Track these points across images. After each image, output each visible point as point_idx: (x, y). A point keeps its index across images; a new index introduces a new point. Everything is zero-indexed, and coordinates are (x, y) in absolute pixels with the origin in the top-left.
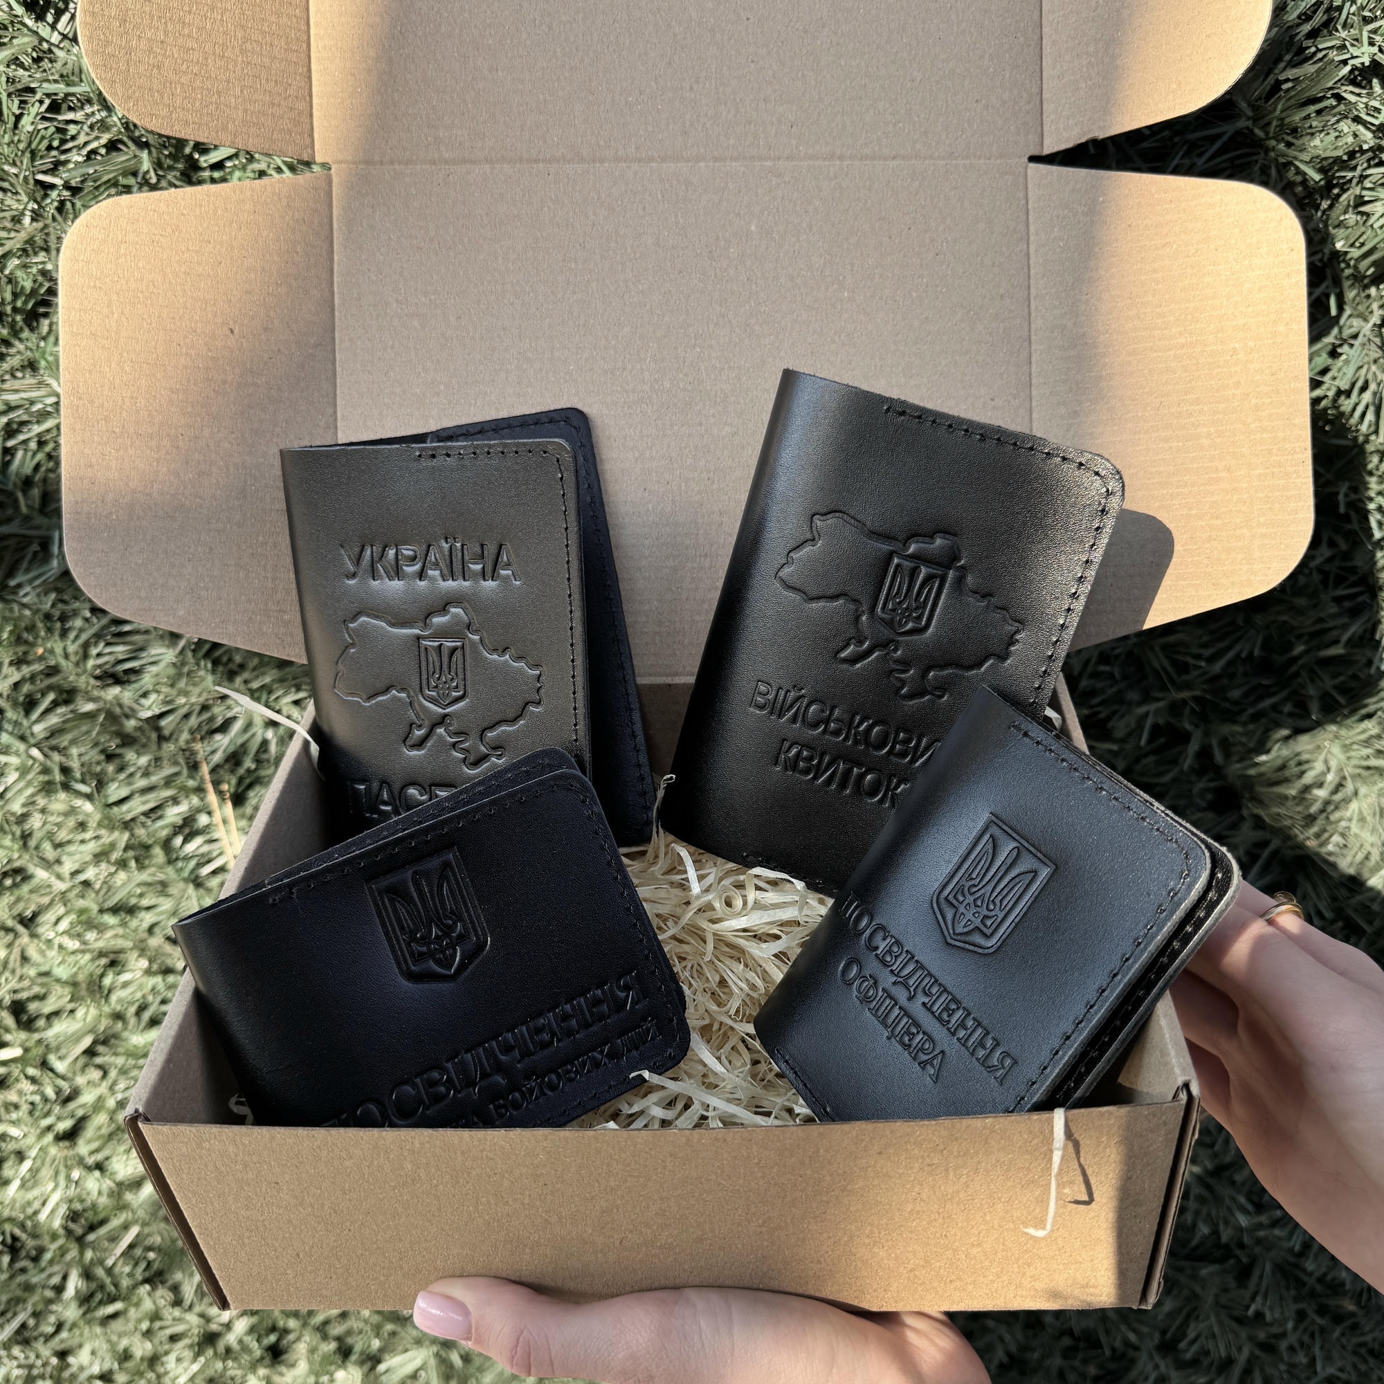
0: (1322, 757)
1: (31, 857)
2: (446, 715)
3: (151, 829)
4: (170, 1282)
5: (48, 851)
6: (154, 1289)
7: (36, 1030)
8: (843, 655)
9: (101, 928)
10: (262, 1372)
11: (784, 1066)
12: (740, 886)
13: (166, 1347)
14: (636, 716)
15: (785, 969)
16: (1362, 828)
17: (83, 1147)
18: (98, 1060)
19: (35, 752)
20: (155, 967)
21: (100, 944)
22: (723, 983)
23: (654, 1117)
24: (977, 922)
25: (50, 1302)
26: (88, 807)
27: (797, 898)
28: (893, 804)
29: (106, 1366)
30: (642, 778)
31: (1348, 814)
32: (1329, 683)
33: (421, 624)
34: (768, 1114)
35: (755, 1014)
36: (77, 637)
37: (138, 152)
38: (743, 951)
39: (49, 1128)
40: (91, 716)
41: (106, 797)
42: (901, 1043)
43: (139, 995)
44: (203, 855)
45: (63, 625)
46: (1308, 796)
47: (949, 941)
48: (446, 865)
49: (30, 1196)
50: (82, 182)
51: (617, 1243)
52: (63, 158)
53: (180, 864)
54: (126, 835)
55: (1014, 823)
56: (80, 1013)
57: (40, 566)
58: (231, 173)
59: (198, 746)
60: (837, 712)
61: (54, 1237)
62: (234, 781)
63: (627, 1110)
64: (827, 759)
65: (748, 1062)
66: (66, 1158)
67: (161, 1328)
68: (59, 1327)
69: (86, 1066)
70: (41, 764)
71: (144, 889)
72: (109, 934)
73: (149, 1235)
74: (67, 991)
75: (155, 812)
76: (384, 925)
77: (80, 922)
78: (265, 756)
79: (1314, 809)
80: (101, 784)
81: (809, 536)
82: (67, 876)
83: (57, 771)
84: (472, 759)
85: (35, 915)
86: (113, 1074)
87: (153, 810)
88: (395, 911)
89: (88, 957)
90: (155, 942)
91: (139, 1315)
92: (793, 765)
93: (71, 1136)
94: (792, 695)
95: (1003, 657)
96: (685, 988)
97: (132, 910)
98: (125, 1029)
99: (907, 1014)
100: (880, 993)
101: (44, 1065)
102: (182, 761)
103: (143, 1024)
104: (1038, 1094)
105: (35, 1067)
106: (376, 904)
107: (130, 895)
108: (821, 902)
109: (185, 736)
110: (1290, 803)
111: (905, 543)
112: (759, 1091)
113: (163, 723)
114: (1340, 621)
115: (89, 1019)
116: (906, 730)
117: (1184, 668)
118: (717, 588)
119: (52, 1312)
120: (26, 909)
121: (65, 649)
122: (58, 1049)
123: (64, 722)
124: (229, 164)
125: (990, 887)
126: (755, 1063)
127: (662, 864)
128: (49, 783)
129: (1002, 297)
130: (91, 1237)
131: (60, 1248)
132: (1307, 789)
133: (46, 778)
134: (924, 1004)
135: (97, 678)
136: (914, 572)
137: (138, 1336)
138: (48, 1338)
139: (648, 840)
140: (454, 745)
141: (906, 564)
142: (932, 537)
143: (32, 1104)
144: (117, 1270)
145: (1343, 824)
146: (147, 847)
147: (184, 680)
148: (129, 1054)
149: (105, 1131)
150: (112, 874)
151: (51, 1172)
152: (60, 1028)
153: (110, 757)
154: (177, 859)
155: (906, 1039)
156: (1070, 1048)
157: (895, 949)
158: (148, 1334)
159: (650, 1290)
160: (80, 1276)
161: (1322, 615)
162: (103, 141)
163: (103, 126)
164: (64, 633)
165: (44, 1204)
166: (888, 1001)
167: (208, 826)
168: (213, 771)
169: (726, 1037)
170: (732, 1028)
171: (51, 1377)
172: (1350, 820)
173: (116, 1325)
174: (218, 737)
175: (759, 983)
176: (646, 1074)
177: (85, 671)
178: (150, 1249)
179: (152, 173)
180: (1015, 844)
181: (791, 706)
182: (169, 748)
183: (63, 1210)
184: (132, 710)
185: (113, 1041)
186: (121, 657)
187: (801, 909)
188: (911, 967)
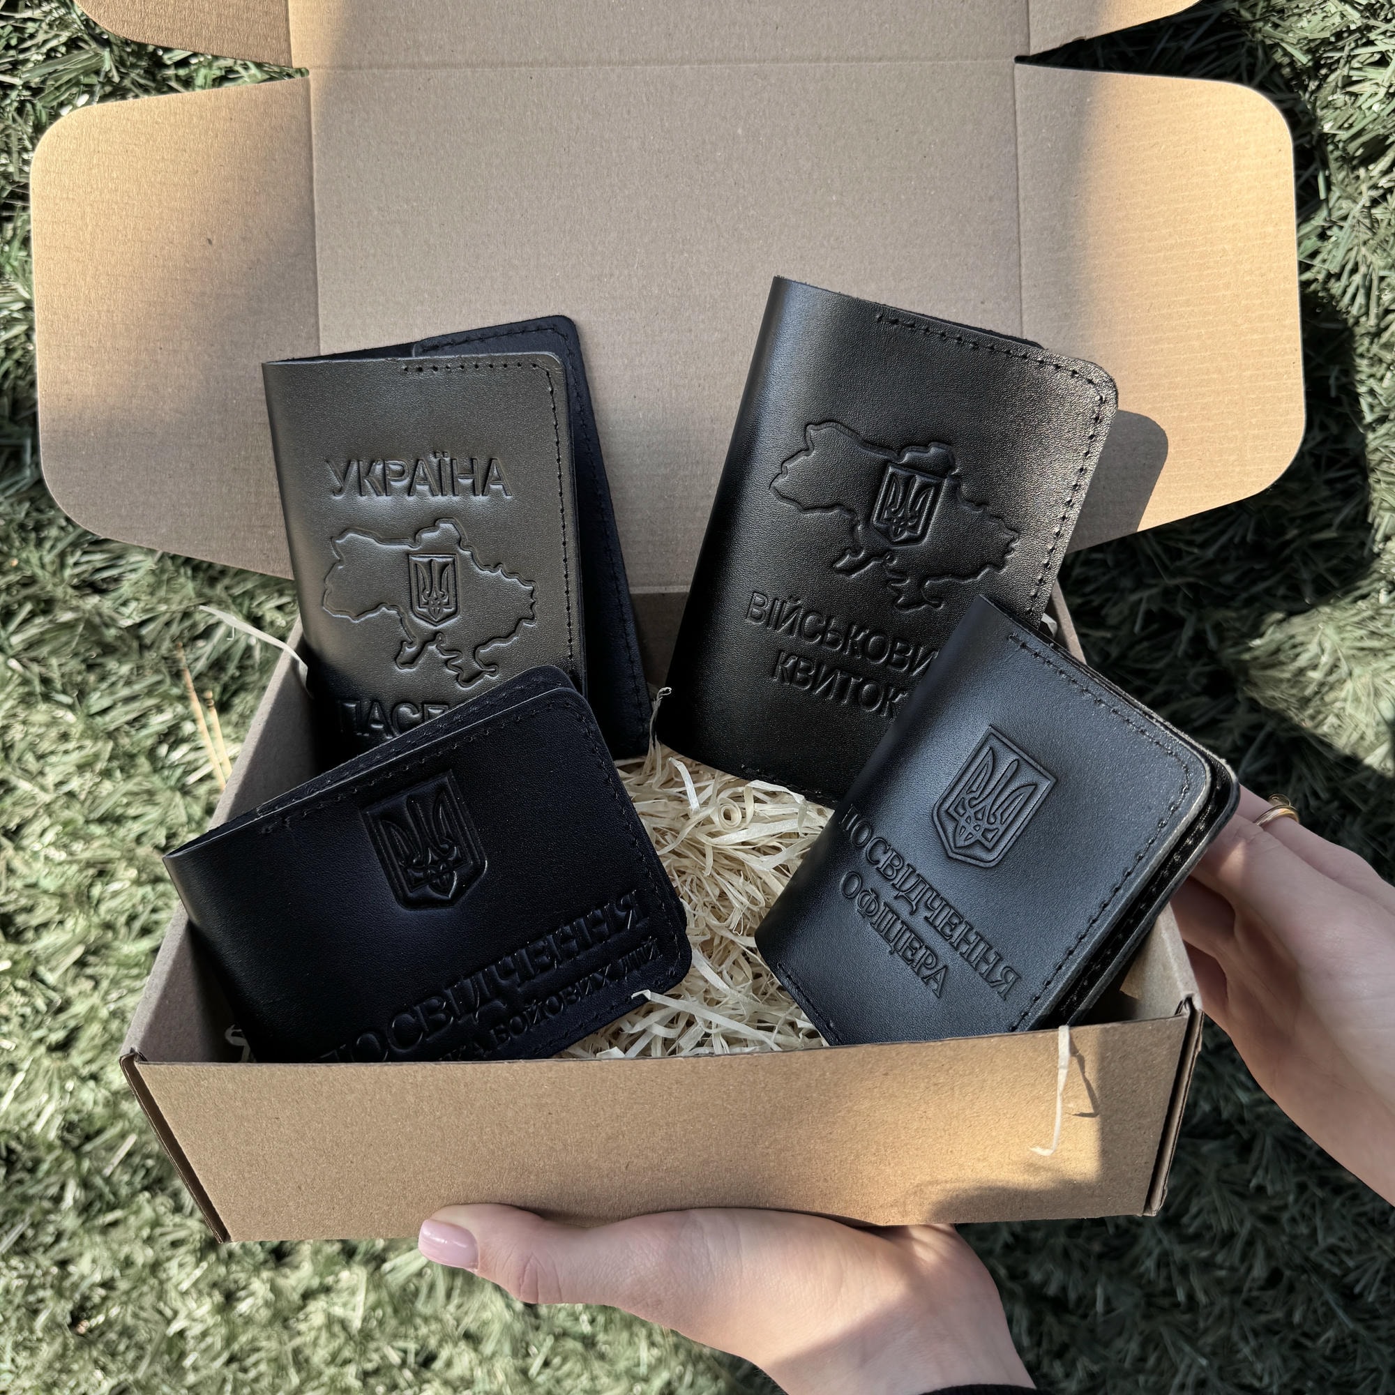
0: (1316, 640)
1: (14, 769)
2: (436, 633)
3: (135, 739)
4: (170, 1189)
5: (31, 763)
6: (154, 1196)
7: (25, 942)
8: (839, 565)
9: (88, 839)
10: (266, 1274)
11: (786, 981)
12: (738, 798)
13: (169, 1253)
14: (631, 628)
15: (786, 881)
16: (1356, 708)
17: (77, 1058)
18: (89, 971)
19: (14, 663)
20: (144, 877)
21: (87, 855)
22: (723, 896)
23: (656, 1036)
24: (978, 835)
25: (48, 1212)
26: (70, 717)
27: (797, 810)
28: (891, 715)
29: (108, 1274)
30: (637, 690)
31: (1343, 694)
32: (1322, 567)
33: (410, 540)
34: (771, 1029)
35: (756, 927)
36: (53, 547)
37: (99, 50)
38: (742, 863)
39: (41, 1040)
40: (69, 626)
41: (88, 707)
42: (904, 957)
43: (129, 905)
44: (189, 763)
45: (38, 535)
46: (1302, 679)
47: (951, 854)
48: (442, 788)
49: (24, 1108)
50: (43, 82)
51: (623, 1168)
52: (21, 57)
53: (166, 773)
54: (110, 745)
55: (1013, 735)
56: (70, 923)
57: (12, 476)
58: (196, 71)
59: (181, 654)
60: (833, 622)
61: (50, 1148)
62: (218, 689)
63: (629, 1029)
64: (824, 669)
65: (751, 977)
66: (59, 1070)
67: (162, 1235)
68: (59, 1236)
69: (77, 976)
70: (20, 675)
71: (130, 798)
72: (96, 844)
73: (146, 1143)
74: (55, 902)
75: (138, 721)
76: (379, 852)
77: (66, 834)
78: (249, 662)
79: (1308, 692)
80: (82, 695)
81: (802, 446)
82: (51, 787)
83: (37, 683)
84: (465, 676)
85: (20, 827)
86: (105, 984)
87: (136, 720)
88: (391, 837)
89: (75, 868)
90: (143, 851)
91: (139, 1223)
92: (790, 676)
93: (64, 1046)
94: (788, 606)
95: (999, 565)
96: (685, 903)
97: (119, 820)
98: (116, 938)
99: (910, 929)
100: (882, 908)
101: (35, 976)
102: (164, 670)
103: (134, 932)
104: (1043, 1008)
105: (25, 979)
106: (371, 832)
107: (117, 805)
108: (820, 813)
109: (166, 645)
110: (1284, 686)
111: (900, 452)
112: (761, 1006)
113: (144, 631)
114: (1332, 505)
115: (78, 930)
116: (903, 640)
117: (1177, 554)
118: (709, 496)
119: (50, 1222)
120: (9, 821)
121: (41, 558)
122: (47, 961)
123: (42, 633)
124: (194, 61)
125: (990, 800)
126: (757, 976)
127: (659, 777)
128: (30, 694)
129: (991, 199)
130: (88, 1147)
131: (57, 1159)
132: (1301, 671)
133: (27, 689)
134: (926, 918)
135: (75, 587)
136: (908, 482)
137: (139, 1243)
138: (47, 1248)
139: (644, 752)
140: (446, 662)
141: (902, 473)
142: (925, 446)
143: (23, 1016)
144: (115, 1178)
145: (1338, 705)
146: (132, 757)
147: (164, 588)
148: (121, 964)
149: (97, 1041)
150: (97, 784)
151: (45, 1084)
152: (49, 939)
153: (90, 667)
154: (163, 768)
155: (909, 953)
156: (1073, 963)
157: (896, 863)
158: (149, 1241)
159: (656, 1212)
160: (78, 1185)
161: (1315, 498)
162: (63, 39)
163: (63, 23)
164: (39, 543)
165: (38, 1116)
166: (890, 916)
167: (194, 734)
168: (197, 679)
169: (727, 951)
170: (732, 942)
171: (52, 1287)
172: (1345, 700)
173: (116, 1234)
174: (201, 643)
175: (760, 896)
176: (648, 994)
177: (62, 581)
178: (148, 1156)
179: (114, 72)
180: (1015, 757)
181: (788, 617)
182: (151, 656)
183: (58, 1121)
184: (113, 619)
185: (103, 951)
186: (99, 565)
187: (800, 822)
188: (912, 881)
